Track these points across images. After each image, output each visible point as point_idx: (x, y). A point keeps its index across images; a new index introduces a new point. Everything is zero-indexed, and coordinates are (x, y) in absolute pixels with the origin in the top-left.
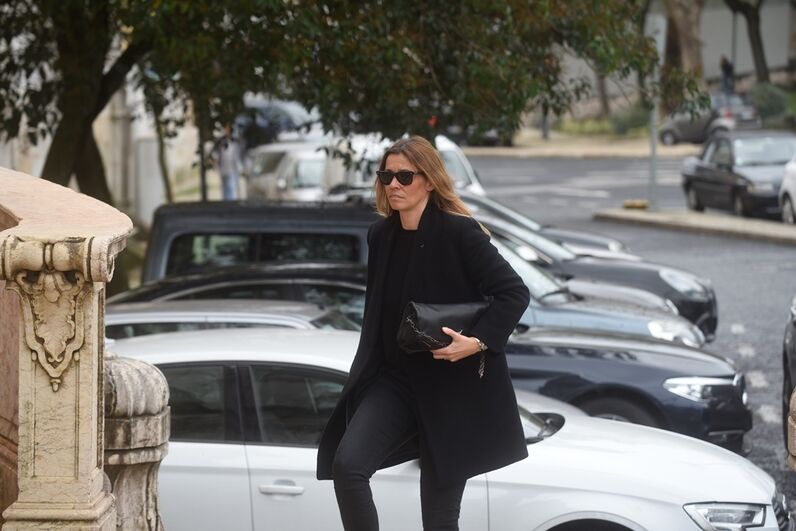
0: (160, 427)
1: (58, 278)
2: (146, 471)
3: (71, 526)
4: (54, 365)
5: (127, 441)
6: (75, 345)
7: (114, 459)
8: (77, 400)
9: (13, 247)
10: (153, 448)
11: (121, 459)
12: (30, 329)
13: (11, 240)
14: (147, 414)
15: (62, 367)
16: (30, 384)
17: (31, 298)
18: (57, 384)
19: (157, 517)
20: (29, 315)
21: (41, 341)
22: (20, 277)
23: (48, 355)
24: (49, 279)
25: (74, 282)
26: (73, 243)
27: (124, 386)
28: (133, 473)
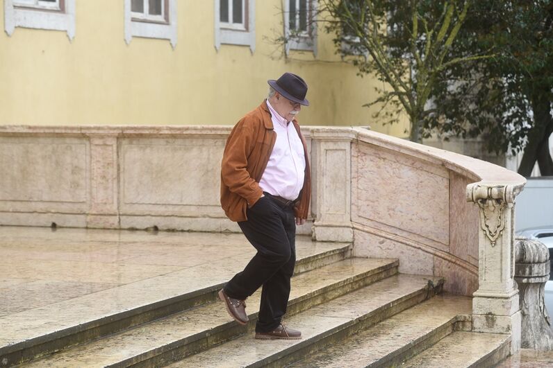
0: (544, 268)
1: (494, 201)
2: (539, 286)
3: (500, 300)
4: (493, 236)
5: (530, 273)
6: (501, 228)
7: (525, 281)
8: (502, 250)
9: (476, 189)
10: (542, 277)
11: (528, 281)
12: (483, 222)
13: (476, 186)
14: (539, 262)
15: (496, 237)
16: (483, 243)
17: (483, 209)
18: (494, 243)
19: (544, 306)
20: (482, 216)
21: (487, 226)
22: (479, 201)
23: (490, 232)
24: (490, 202)
25: (500, 204)
26: (499, 187)
27: (529, 250)
28: (534, 287)
